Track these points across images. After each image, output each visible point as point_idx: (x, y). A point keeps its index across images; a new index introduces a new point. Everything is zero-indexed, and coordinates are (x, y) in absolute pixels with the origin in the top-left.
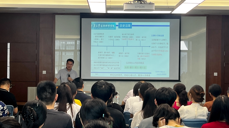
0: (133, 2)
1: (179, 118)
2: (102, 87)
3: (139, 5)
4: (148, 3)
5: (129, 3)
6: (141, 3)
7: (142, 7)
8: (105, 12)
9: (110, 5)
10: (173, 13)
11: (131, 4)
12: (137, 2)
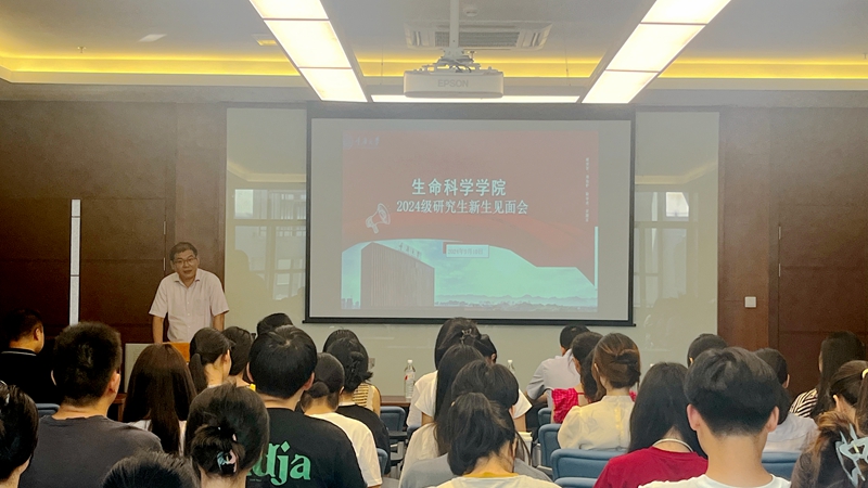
0: (432, 69)
1: (512, 443)
2: (281, 343)
3: (450, 78)
4: (482, 71)
5: (424, 69)
6: (460, 71)
7: (459, 83)
8: (364, 99)
9: (380, 76)
10: (587, 100)
12: (447, 67)
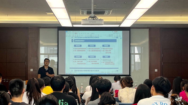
0: (88, 19)
3: (92, 21)
4: (99, 19)
5: (86, 19)
7: (94, 22)
8: (71, 26)
9: (75, 21)
11: (87, 20)
